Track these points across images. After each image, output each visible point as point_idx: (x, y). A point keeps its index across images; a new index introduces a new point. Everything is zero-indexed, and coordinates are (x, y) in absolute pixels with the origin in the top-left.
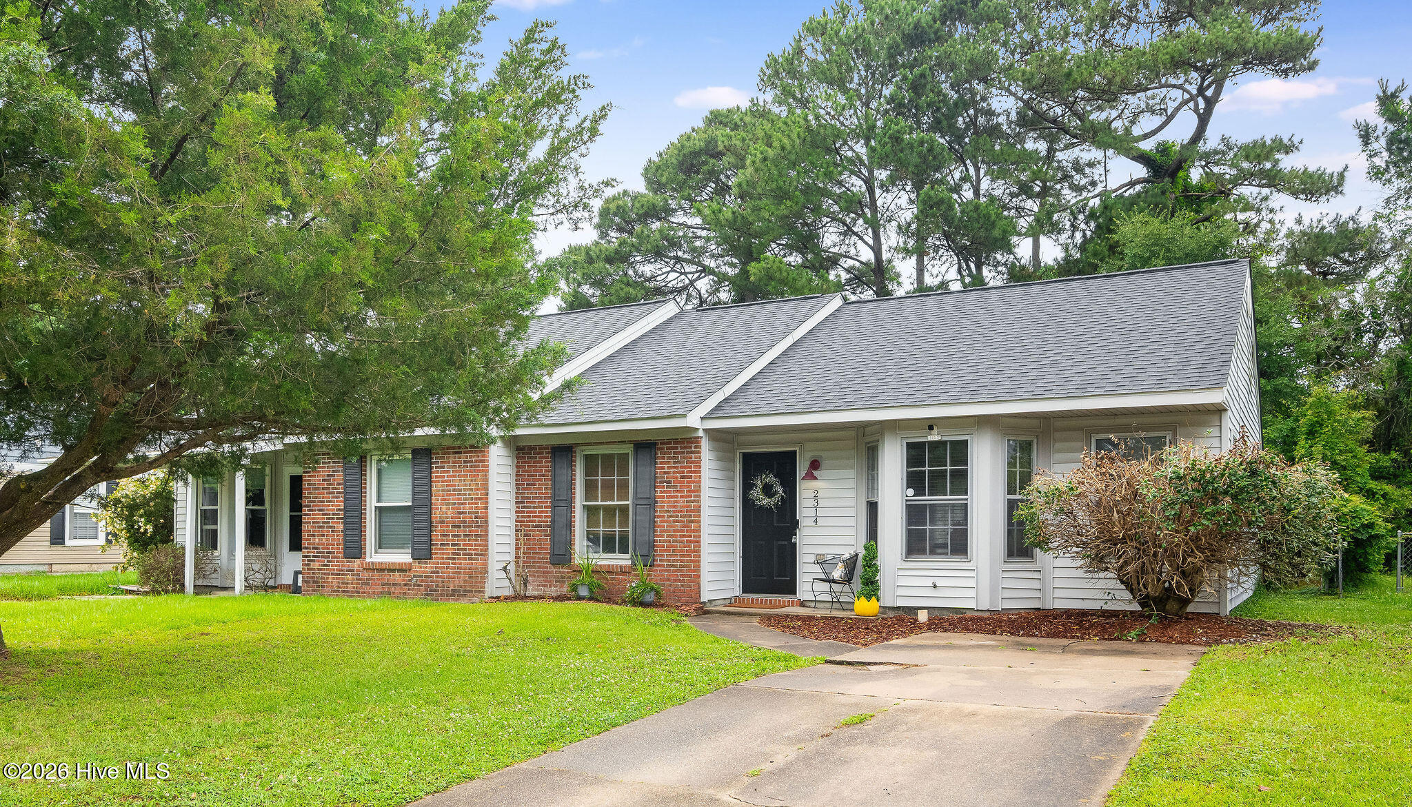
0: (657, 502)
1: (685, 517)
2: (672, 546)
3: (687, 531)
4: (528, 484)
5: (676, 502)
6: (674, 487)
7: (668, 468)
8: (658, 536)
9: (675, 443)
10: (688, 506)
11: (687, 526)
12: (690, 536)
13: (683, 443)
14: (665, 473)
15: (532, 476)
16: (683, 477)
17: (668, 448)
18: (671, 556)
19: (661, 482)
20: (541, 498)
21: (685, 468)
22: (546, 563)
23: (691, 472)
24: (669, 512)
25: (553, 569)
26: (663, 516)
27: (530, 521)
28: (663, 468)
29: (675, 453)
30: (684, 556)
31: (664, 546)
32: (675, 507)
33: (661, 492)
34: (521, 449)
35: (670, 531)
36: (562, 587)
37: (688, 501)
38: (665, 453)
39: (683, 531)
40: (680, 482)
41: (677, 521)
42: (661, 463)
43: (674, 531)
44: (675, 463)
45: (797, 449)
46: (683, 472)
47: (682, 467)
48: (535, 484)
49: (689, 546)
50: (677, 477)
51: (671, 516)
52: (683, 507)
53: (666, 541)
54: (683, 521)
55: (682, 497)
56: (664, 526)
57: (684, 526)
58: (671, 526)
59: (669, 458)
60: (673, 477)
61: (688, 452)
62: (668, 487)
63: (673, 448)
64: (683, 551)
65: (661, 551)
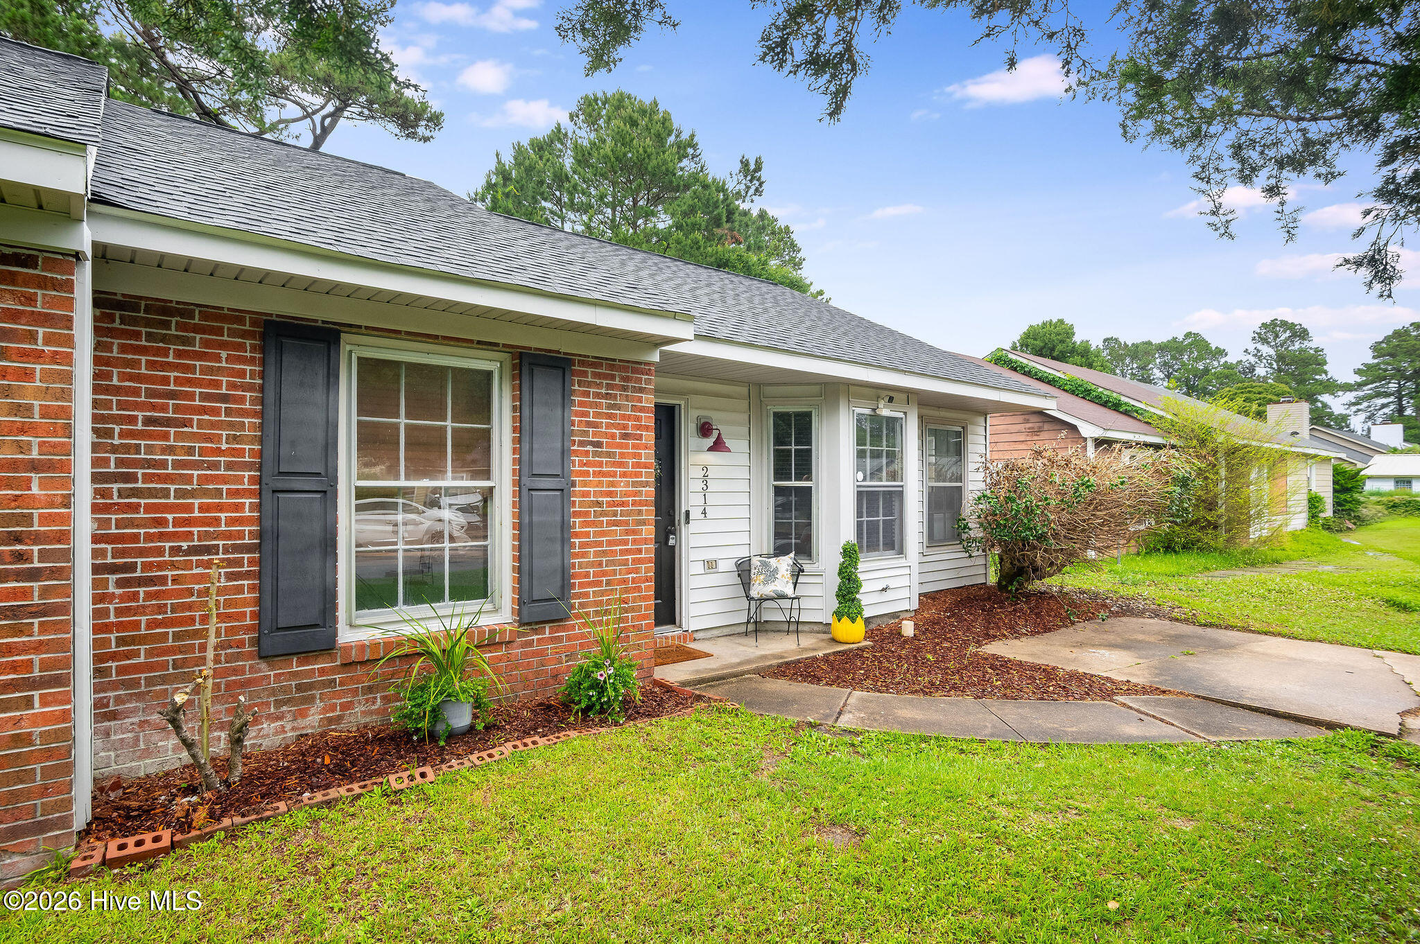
0: (573, 484)
1: (629, 513)
2: (604, 574)
3: (634, 541)
4: (148, 421)
5: (612, 484)
6: (609, 455)
7: (597, 415)
8: (576, 555)
9: (612, 367)
10: (636, 494)
11: (634, 532)
12: (640, 551)
13: (625, 369)
14: (589, 424)
15: (173, 395)
16: (625, 436)
17: (595, 375)
18: (602, 593)
19: (582, 444)
20: (215, 465)
21: (629, 418)
22: (238, 656)
23: (639, 427)
24: (599, 504)
25: (264, 669)
26: (587, 514)
27: (162, 536)
28: (586, 414)
29: (609, 386)
30: (627, 591)
31: (587, 575)
32: (610, 494)
33: (582, 464)
34: (120, 305)
35: (600, 544)
36: (303, 714)
37: (635, 484)
38: (589, 384)
39: (626, 542)
40: (620, 446)
41: (616, 523)
42: (581, 404)
43: (610, 543)
44: (610, 407)
45: (682, 403)
46: (625, 427)
47: (623, 417)
48: (186, 423)
49: (637, 571)
50: (613, 436)
51: (603, 514)
52: (627, 494)
53: (592, 564)
54: (626, 523)
55: (624, 475)
56: (587, 534)
57: (627, 532)
58: (603, 534)
59: (597, 395)
60: (606, 435)
61: (635, 390)
62: (595, 454)
63: (606, 376)
64: (625, 581)
65: (582, 585)
